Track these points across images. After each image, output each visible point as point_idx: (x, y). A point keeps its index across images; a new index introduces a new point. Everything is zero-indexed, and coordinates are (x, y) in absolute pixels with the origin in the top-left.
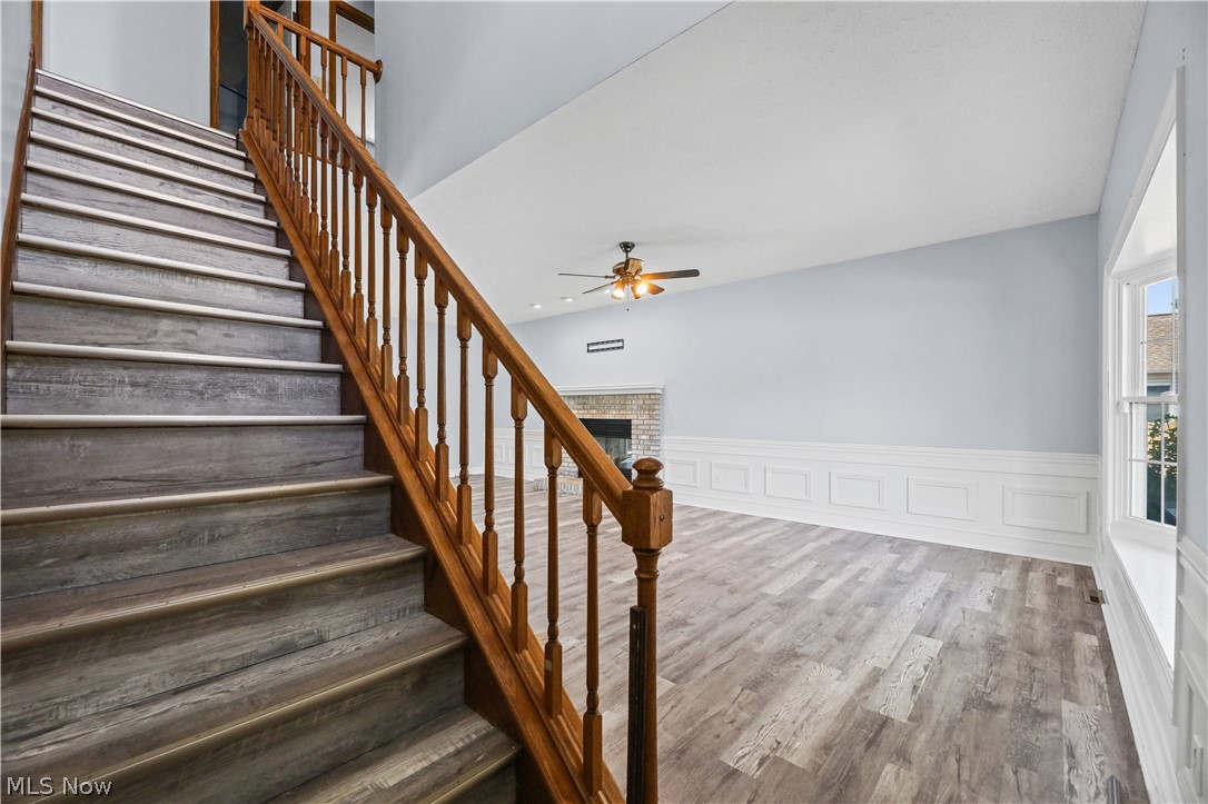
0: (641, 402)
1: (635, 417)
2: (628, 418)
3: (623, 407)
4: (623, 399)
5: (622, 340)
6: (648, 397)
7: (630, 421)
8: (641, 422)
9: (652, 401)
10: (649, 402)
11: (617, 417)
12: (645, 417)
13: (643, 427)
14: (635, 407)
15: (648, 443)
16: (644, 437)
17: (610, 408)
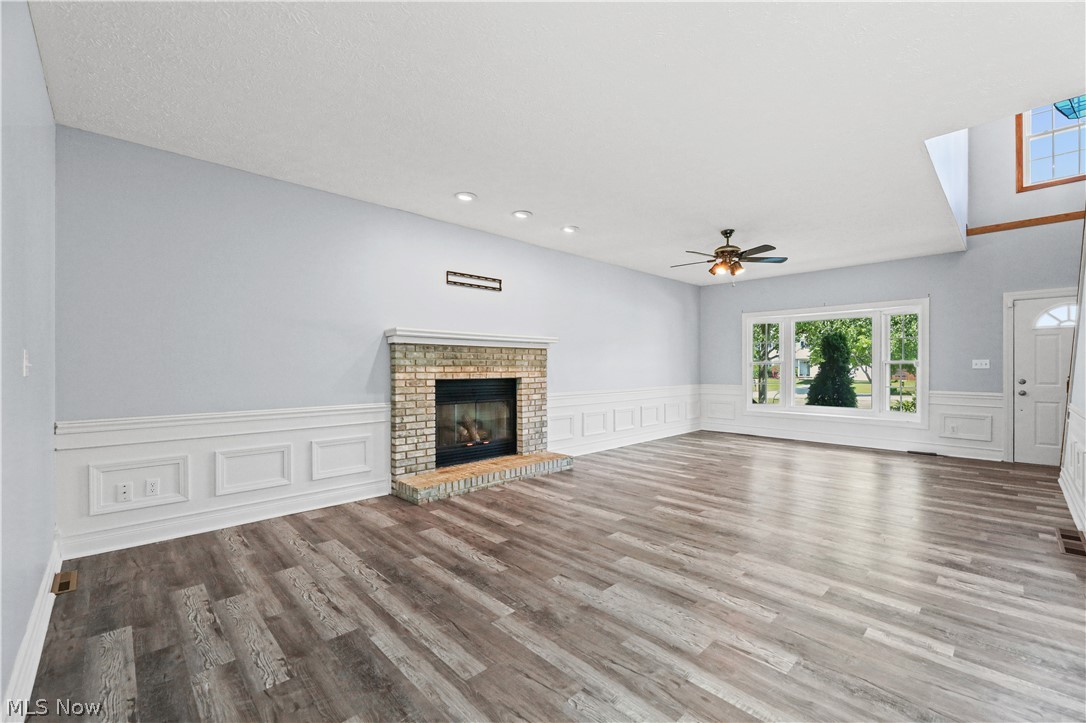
0: (533, 357)
1: (526, 374)
4: (513, 353)
5: (500, 282)
7: (517, 379)
8: (533, 380)
10: (540, 358)
11: (503, 376)
12: (536, 374)
13: (535, 386)
14: (526, 364)
15: (541, 403)
16: (536, 397)
17: (494, 364)
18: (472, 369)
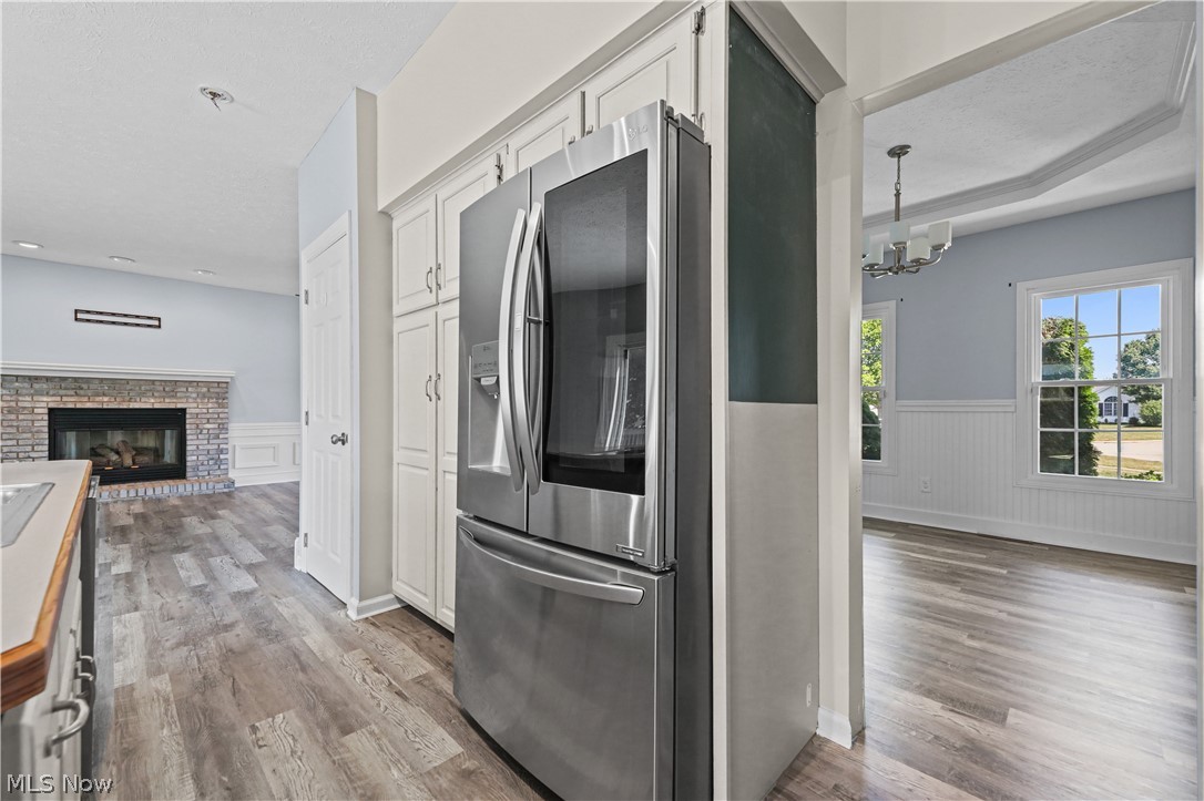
0: (204, 390)
1: (194, 405)
2: (181, 406)
3: (173, 394)
4: (172, 386)
5: (158, 319)
7: (184, 410)
8: (205, 411)
9: (219, 391)
12: (210, 405)
13: (208, 416)
14: (194, 395)
16: (208, 426)
17: (142, 395)
18: (106, 399)
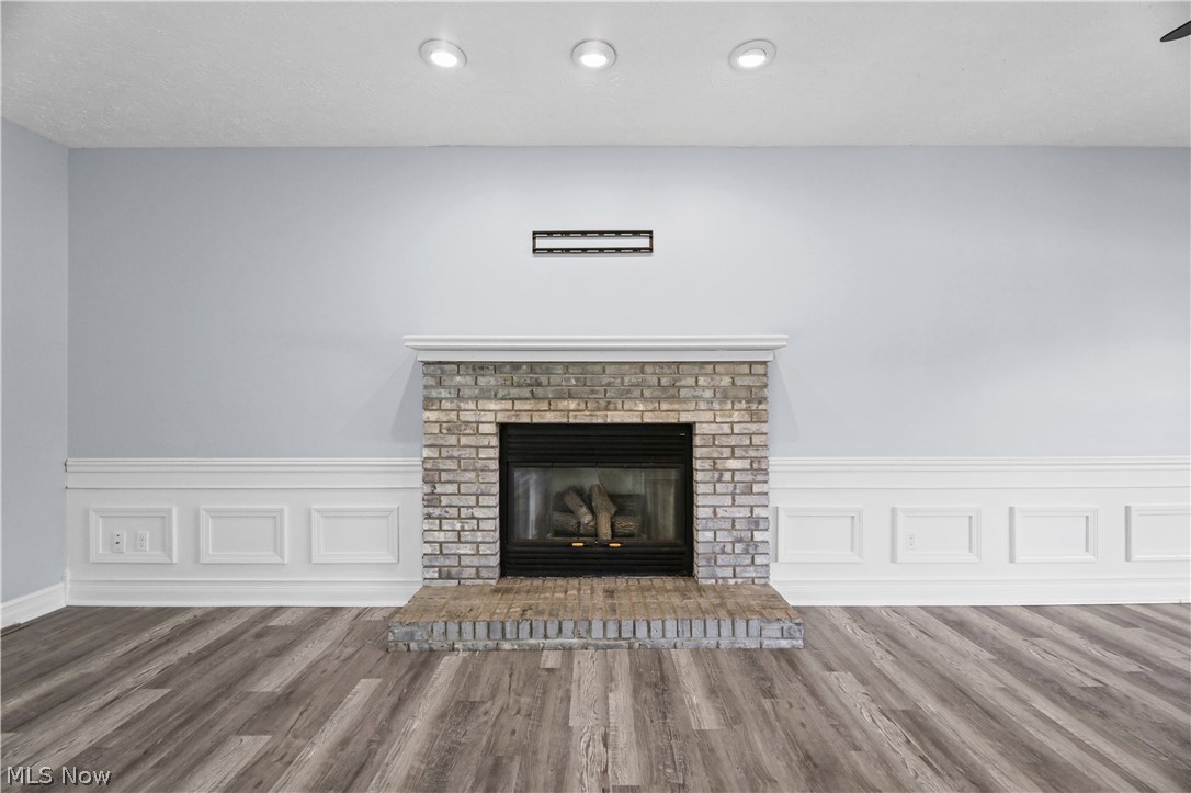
0: (726, 381)
1: (709, 416)
2: (685, 418)
3: (669, 393)
4: (671, 374)
5: (650, 234)
6: (745, 369)
7: (690, 426)
8: (726, 428)
10: (747, 381)
11: (649, 419)
12: (736, 417)
13: (733, 441)
14: (708, 394)
15: (749, 478)
16: (733, 464)
17: (625, 395)
18: (573, 405)
